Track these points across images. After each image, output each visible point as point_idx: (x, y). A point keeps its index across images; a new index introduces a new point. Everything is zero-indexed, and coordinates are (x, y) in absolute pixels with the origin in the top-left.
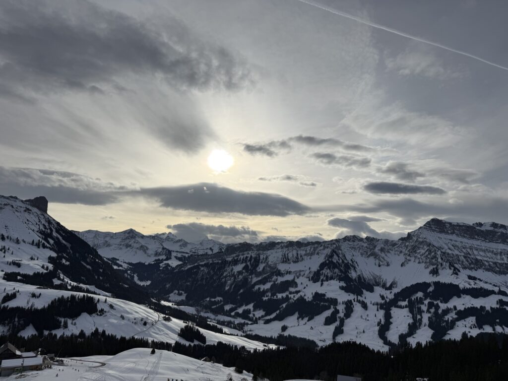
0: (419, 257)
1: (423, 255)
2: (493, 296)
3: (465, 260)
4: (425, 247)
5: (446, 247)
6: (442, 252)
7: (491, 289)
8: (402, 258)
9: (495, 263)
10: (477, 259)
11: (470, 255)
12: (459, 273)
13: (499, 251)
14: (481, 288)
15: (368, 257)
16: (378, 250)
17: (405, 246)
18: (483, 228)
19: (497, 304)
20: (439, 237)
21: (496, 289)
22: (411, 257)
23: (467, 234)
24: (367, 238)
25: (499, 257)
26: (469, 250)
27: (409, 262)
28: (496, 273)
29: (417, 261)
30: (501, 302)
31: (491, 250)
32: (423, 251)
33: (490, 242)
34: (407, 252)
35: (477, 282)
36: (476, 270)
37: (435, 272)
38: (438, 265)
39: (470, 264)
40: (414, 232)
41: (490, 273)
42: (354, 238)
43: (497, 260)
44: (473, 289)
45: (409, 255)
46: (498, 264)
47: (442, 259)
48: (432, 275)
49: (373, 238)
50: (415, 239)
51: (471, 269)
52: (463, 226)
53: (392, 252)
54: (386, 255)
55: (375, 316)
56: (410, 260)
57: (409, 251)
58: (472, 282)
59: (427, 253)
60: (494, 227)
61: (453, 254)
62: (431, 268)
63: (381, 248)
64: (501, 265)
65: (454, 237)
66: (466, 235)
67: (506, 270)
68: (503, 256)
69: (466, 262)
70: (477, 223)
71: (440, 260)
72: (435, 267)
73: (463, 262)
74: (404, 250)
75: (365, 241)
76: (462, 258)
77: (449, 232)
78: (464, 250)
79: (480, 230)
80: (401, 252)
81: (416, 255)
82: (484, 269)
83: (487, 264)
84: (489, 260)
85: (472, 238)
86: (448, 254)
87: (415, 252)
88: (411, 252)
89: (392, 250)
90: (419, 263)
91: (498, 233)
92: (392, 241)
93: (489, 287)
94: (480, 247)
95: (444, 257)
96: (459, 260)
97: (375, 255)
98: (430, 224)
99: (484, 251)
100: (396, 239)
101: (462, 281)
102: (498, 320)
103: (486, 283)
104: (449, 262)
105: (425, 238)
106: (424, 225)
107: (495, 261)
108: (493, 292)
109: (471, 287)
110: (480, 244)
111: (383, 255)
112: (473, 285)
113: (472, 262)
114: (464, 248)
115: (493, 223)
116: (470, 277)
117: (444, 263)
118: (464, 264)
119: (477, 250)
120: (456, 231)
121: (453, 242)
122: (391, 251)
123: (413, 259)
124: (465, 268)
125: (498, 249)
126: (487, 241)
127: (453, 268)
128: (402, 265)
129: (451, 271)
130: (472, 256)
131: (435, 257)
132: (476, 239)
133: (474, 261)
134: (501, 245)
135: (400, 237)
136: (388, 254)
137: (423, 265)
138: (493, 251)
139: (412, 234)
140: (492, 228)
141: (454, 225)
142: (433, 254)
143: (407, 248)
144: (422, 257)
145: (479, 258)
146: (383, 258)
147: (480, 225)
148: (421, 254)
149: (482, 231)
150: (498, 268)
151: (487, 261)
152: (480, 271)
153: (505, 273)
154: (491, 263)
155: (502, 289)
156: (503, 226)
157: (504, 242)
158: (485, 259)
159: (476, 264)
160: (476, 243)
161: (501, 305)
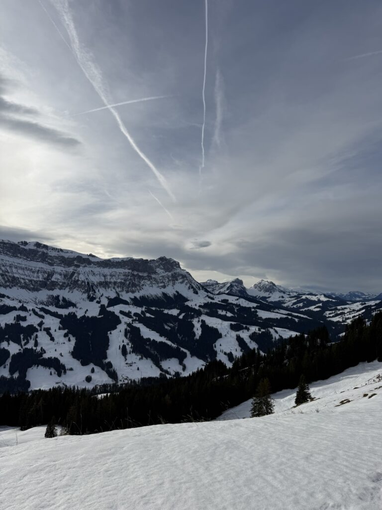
2: (13, 312)
3: (1, 278)
7: (14, 306)
9: (31, 281)
10: (14, 276)
11: (9, 273)
13: (37, 269)
14: (4, 305)
18: (27, 247)
19: (14, 319)
21: (19, 305)
23: (10, 252)
25: (36, 275)
26: (8, 268)
28: (30, 290)
30: (19, 318)
31: (30, 268)
33: (31, 260)
35: (4, 299)
36: (11, 288)
39: (6, 282)
41: (24, 290)
43: (34, 277)
46: (33, 282)
51: (5, 287)
52: (8, 243)
60: (37, 247)
64: (36, 282)
66: (8, 253)
67: (39, 287)
68: (40, 274)
69: (2, 280)
70: (22, 242)
78: (3, 268)
79: (24, 249)
82: (19, 286)
83: (22, 281)
84: (26, 278)
85: (14, 255)
91: (40, 252)
93: (13, 304)
94: (20, 265)
99: (23, 269)
102: (7, 336)
103: (13, 300)
107: (32, 278)
108: (14, 309)
110: (20, 263)
113: (9, 280)
114: (3, 266)
115: (37, 243)
119: (16, 268)
125: (36, 267)
126: (29, 259)
130: (10, 274)
132: (18, 257)
133: (10, 279)
134: (40, 263)
138: (32, 269)
140: (35, 248)
145: (16, 276)
147: (25, 243)
149: (25, 250)
150: (33, 285)
151: (23, 279)
152: (15, 289)
153: (38, 290)
154: (27, 281)
155: (24, 305)
156: (46, 247)
157: (43, 261)
158: (22, 277)
159: (12, 282)
160: (16, 261)
161: (18, 320)
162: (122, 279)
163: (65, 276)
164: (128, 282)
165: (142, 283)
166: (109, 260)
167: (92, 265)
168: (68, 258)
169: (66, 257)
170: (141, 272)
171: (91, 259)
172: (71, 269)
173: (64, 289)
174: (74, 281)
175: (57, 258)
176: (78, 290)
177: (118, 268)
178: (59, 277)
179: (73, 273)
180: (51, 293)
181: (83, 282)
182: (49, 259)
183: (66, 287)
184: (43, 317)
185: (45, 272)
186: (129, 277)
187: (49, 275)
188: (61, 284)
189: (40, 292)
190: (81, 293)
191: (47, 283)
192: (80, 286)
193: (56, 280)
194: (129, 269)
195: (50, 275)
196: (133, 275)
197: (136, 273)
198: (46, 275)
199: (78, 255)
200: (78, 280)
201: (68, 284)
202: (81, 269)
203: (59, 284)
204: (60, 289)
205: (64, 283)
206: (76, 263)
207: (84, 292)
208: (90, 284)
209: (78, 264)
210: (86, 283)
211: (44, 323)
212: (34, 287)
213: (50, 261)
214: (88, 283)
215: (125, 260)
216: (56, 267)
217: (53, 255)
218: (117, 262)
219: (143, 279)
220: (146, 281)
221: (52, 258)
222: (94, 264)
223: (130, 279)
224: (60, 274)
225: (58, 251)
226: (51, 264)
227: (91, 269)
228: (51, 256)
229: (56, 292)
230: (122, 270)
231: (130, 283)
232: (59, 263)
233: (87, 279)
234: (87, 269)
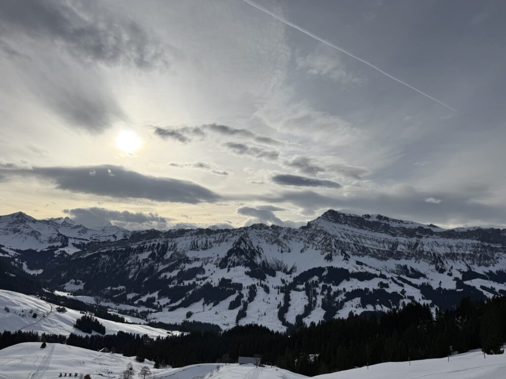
0: (316, 244)
1: (319, 242)
2: (376, 279)
3: (354, 247)
4: (322, 235)
5: (339, 236)
6: (335, 240)
7: (374, 273)
8: (301, 245)
9: (378, 250)
10: (364, 246)
11: (359, 243)
12: (349, 259)
13: (382, 239)
14: (366, 272)
15: (272, 244)
16: (282, 237)
17: (305, 234)
18: (370, 220)
19: (378, 286)
20: (334, 227)
21: (378, 273)
22: (309, 244)
23: (357, 225)
24: (273, 226)
25: (382, 245)
26: (358, 238)
27: (308, 249)
28: (379, 259)
29: (315, 248)
30: (381, 284)
31: (376, 238)
32: (320, 239)
33: (376, 232)
34: (306, 240)
35: (364, 266)
36: (363, 256)
37: (329, 258)
38: (332, 252)
39: (358, 251)
40: (313, 221)
41: (374, 259)
42: (261, 226)
44: (360, 272)
45: (308, 242)
46: (381, 251)
47: (335, 246)
48: (326, 260)
49: (278, 226)
50: (313, 227)
51: (359, 255)
52: (354, 217)
53: (294, 240)
54: (288, 242)
55: (276, 299)
56: (308, 247)
57: (308, 239)
58: (359, 267)
59: (323, 241)
60: (380, 219)
61: (345, 242)
62: (326, 254)
63: (284, 236)
64: (383, 252)
65: (346, 227)
67: (386, 257)
68: (385, 245)
69: (355, 249)
70: (365, 215)
71: (333, 247)
72: (329, 253)
73: (352, 249)
74: (303, 238)
75: (270, 229)
76: (352, 246)
77: (343, 222)
78: (354, 239)
79: (368, 221)
80: (301, 239)
81: (313, 242)
82: (369, 255)
83: (372, 251)
84: (374, 247)
85: (361, 228)
86: (341, 242)
87: (313, 239)
88: (310, 240)
89: (294, 238)
90: (316, 249)
91: (382, 223)
92: (294, 229)
93: (373, 271)
94: (367, 236)
95: (337, 245)
96: (349, 248)
97: (278, 242)
98: (327, 215)
99: (370, 239)
100: (297, 227)
101: (351, 266)
102: (378, 300)
103: (371, 267)
104: (342, 250)
105: (322, 227)
106: (322, 216)
107: (379, 248)
108: (375, 276)
109: (358, 271)
110: (367, 234)
111: (285, 242)
112: (360, 269)
114: (354, 237)
115: (379, 215)
116: (358, 263)
117: (337, 250)
118: (354, 251)
119: (364, 239)
120: (348, 222)
121: (346, 231)
122: (292, 239)
123: (311, 246)
124: (354, 254)
125: (381, 238)
126: (373, 231)
127: (344, 255)
128: (301, 252)
129: (343, 257)
130: (360, 244)
131: (330, 244)
132: (364, 228)
133: (361, 249)
134: (384, 234)
135: (301, 226)
136: (290, 242)
137: (320, 251)
138: (377, 240)
139: (311, 223)
140: (378, 220)
141: (347, 216)
142: (328, 241)
143: (306, 236)
144: (319, 244)
145: (366, 245)
146: (285, 245)
147: (368, 216)
148: (318, 241)
149: (370, 222)
150: (381, 254)
151: (372, 249)
152: (366, 257)
153: (386, 259)
154: (375, 251)
155: (382, 273)
156: (386, 219)
157: (386, 232)
158: (371, 247)
159: (363, 251)
160: (364, 232)
161: (382, 287)
162: (471, 251)
163: (409, 246)
164: (479, 255)
165: (496, 255)
166: (453, 230)
167: (435, 235)
168: (409, 229)
169: (407, 228)
170: (493, 243)
171: (432, 229)
172: (414, 240)
173: (410, 259)
174: (419, 251)
175: (398, 229)
176: (424, 261)
177: (464, 238)
178: (403, 247)
179: (417, 244)
180: (398, 262)
181: (428, 252)
182: (391, 230)
183: (412, 257)
184: (402, 286)
185: (390, 243)
186: (479, 249)
187: (393, 246)
188: (406, 254)
189: (388, 261)
190: (427, 264)
191: (393, 253)
192: (426, 257)
193: (401, 251)
194: (477, 240)
195: (395, 245)
196: (484, 246)
197: (486, 244)
198: (391, 246)
199: (419, 226)
200: (423, 251)
201: (413, 254)
202: (423, 240)
203: (405, 255)
204: (406, 259)
205: (410, 253)
206: (418, 234)
207: (431, 264)
208: (437, 256)
209: (420, 234)
210: (432, 255)
211: (406, 292)
212: (383, 256)
213: (393, 232)
214: (434, 254)
215: (471, 230)
216: (399, 238)
217: (394, 226)
218: (462, 233)
219: (496, 251)
220: (501, 253)
221: (394, 229)
222: (436, 235)
223: (481, 251)
224: (404, 245)
225: (399, 223)
226: (394, 235)
227: (434, 240)
228: (393, 227)
229: (403, 262)
230: (469, 241)
231: (481, 256)
232: (402, 234)
233: (432, 250)
234: (430, 240)
